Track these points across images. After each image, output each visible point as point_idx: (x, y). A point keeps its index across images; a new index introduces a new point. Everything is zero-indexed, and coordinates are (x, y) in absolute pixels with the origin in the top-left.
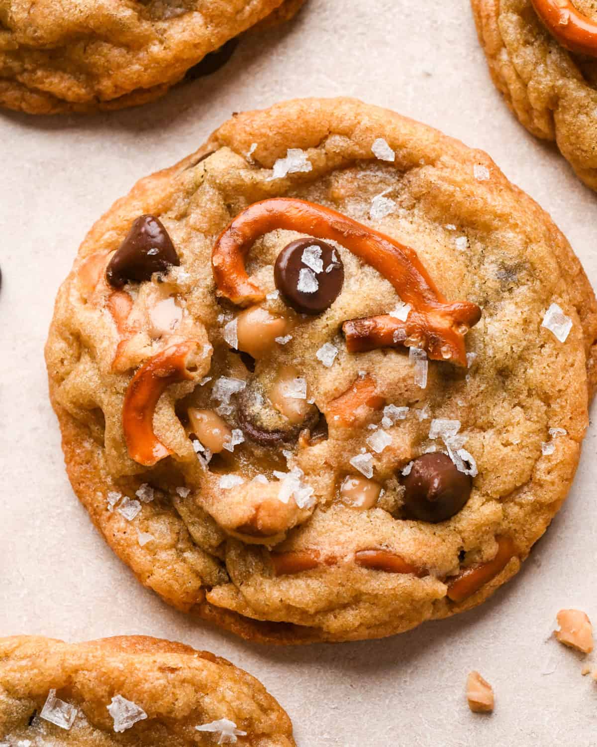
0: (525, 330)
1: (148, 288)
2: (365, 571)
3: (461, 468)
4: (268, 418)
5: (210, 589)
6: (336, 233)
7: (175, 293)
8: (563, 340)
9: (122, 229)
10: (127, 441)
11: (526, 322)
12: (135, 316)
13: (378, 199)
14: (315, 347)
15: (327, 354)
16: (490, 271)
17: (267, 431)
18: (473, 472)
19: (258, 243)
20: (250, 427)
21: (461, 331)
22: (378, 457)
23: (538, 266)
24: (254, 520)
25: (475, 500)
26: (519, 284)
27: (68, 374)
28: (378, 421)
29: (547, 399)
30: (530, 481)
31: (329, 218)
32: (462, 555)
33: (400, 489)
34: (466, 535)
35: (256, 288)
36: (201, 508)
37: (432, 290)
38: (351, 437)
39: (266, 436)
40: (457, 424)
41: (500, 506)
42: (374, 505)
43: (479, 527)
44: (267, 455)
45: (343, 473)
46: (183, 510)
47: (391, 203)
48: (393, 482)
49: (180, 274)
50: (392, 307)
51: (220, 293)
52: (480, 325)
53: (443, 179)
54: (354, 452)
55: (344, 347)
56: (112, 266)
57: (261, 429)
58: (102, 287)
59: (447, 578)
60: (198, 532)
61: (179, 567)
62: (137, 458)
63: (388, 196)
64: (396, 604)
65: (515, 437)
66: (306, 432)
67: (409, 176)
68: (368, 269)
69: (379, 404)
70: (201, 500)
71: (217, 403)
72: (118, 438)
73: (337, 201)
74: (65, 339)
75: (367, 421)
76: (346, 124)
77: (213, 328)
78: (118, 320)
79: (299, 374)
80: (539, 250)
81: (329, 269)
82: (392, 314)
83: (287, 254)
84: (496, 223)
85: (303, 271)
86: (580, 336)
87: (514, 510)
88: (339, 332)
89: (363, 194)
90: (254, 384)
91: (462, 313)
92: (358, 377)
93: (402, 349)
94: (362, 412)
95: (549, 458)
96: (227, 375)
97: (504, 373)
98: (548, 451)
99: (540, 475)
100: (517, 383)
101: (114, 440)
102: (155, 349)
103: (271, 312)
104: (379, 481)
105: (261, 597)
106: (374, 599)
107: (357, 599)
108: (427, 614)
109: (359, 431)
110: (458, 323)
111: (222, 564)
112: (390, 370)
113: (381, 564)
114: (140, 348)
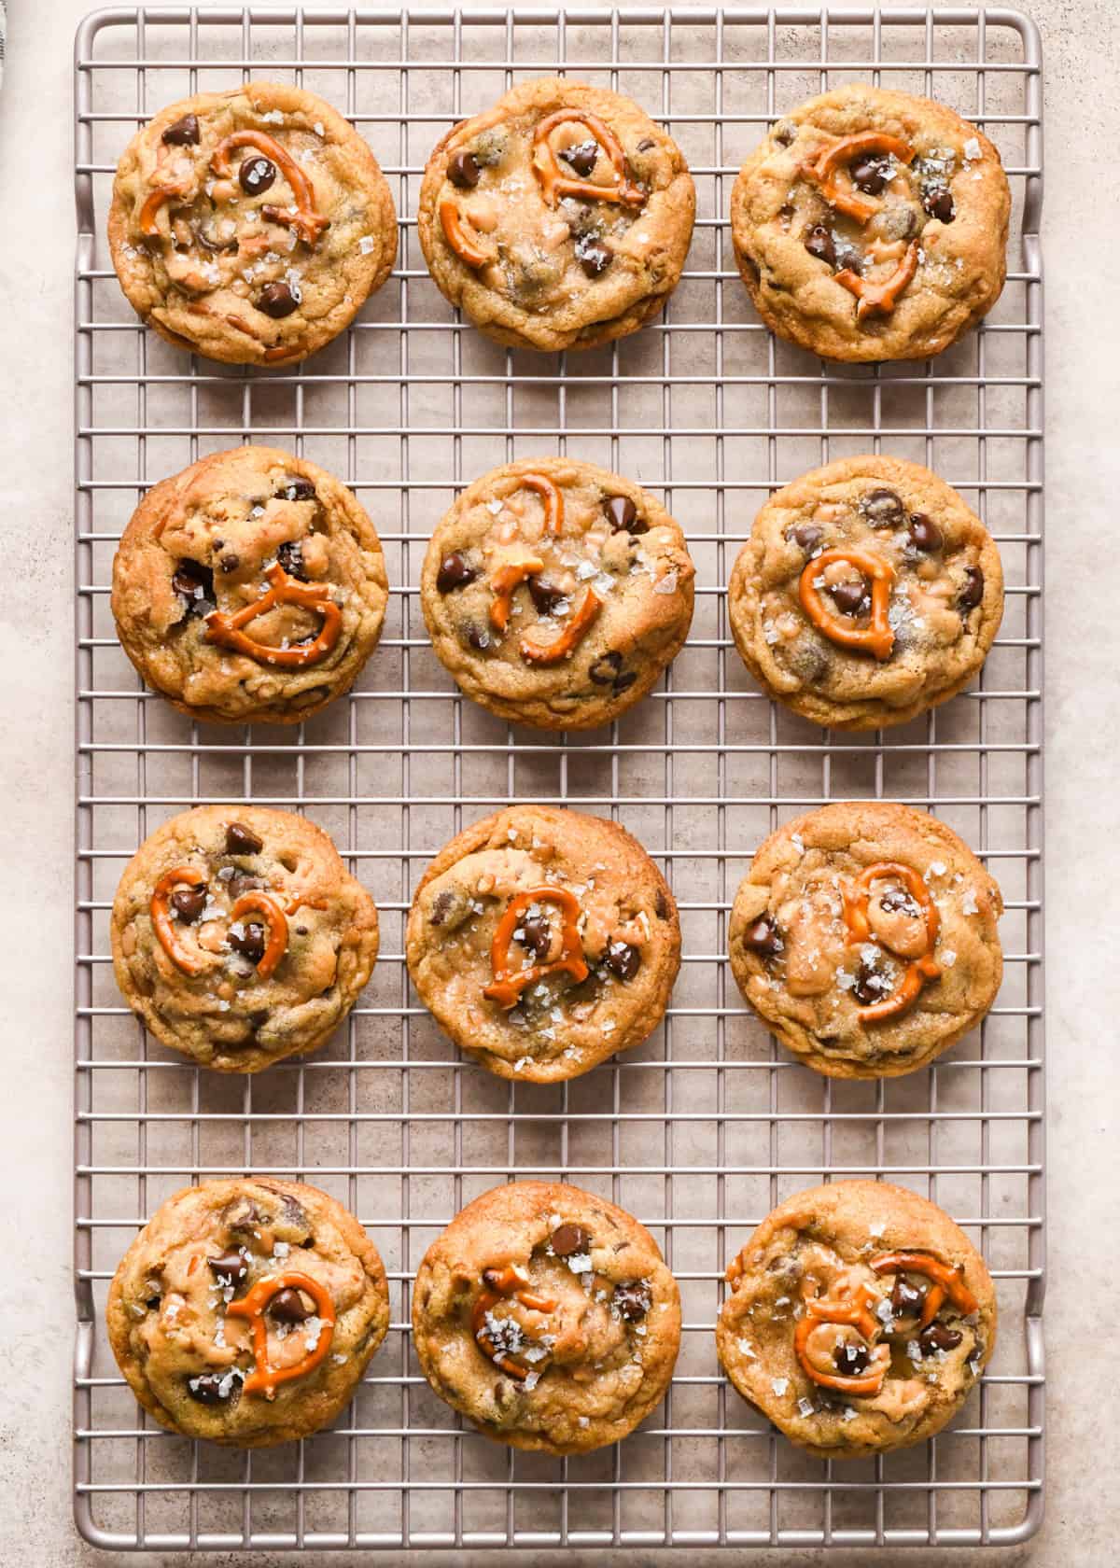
0: (350, 244)
1: (180, 150)
2: (229, 325)
3: (293, 296)
4: (212, 236)
5: (155, 306)
6: (277, 159)
7: (191, 157)
8: (367, 256)
9: (178, 116)
10: (141, 219)
11: (353, 240)
12: (168, 160)
14: (247, 210)
15: (251, 216)
16: (346, 208)
17: (209, 242)
18: (299, 300)
19: (239, 150)
20: (201, 237)
21: (318, 231)
22: (256, 275)
23: (371, 215)
24: (185, 279)
25: (295, 314)
26: (357, 220)
27: (126, 176)
28: (263, 257)
29: (349, 281)
30: (326, 316)
31: (278, 152)
32: (279, 338)
33: (260, 294)
34: (284, 329)
35: (230, 171)
36: (164, 266)
37: (313, 205)
38: (247, 260)
39: (208, 244)
40: (300, 275)
41: (306, 322)
42: (245, 297)
43: (290, 328)
44: (204, 252)
45: (238, 276)
46: (156, 264)
47: (313, 159)
48: (259, 290)
49: (196, 149)
50: (290, 206)
51: (212, 166)
52: (329, 232)
54: (246, 267)
55: (260, 216)
56: (166, 132)
57: (206, 239)
58: (158, 140)
59: (267, 346)
60: (159, 277)
61: (144, 290)
62: (143, 229)
63: (313, 152)
64: (239, 348)
65: (326, 292)
66: (227, 249)
67: (327, 147)
68: (287, 184)
69: (266, 250)
70: (165, 262)
72: (138, 216)
73: (287, 144)
75: (257, 256)
76: (307, 109)
77: (203, 181)
78: (159, 159)
79: (234, 220)
81: (267, 176)
82: (289, 209)
83: (251, 161)
84: (358, 186)
85: (254, 172)
86: (377, 258)
87: (312, 327)
88: (261, 208)
89: (302, 146)
90: (212, 217)
91: (322, 222)
92: (262, 232)
93: (287, 227)
94: (256, 250)
95: (338, 310)
97: (332, 260)
98: (339, 306)
99: (332, 316)
100: (337, 267)
101: (135, 216)
102: (170, 181)
103: (232, 185)
104: (253, 287)
105: (176, 319)
106: (229, 341)
107: (220, 337)
108: (252, 360)
109: (252, 259)
110: (317, 226)
111: (165, 298)
112: (278, 235)
113: (238, 325)
114: (164, 177)
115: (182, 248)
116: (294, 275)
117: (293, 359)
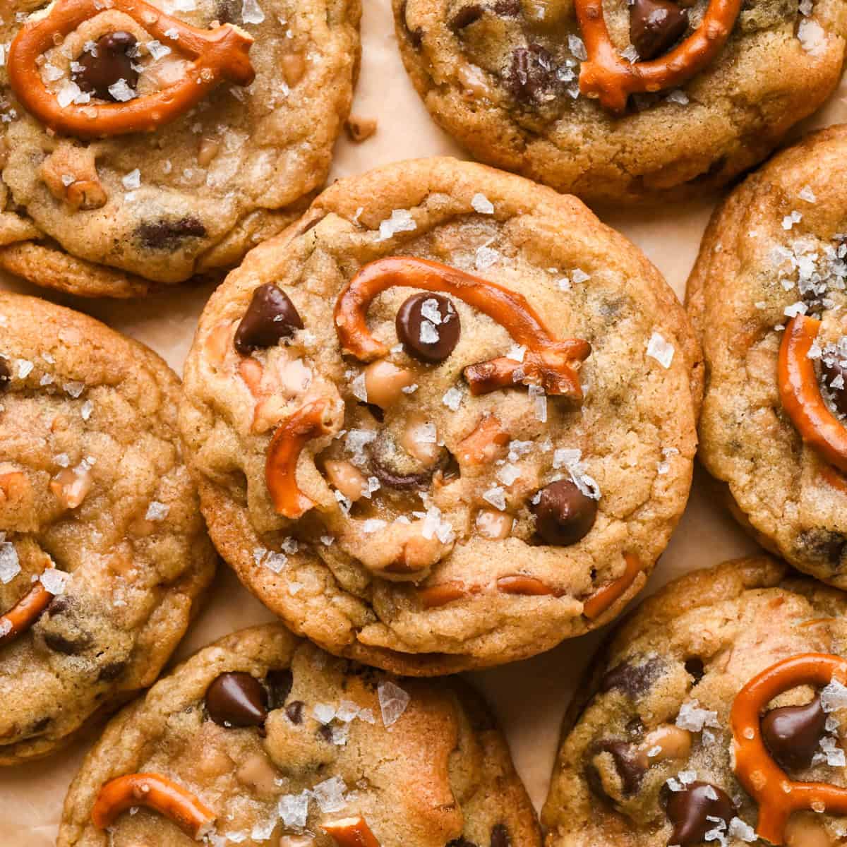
0: (632, 360)
1: (277, 354)
2: (507, 596)
3: (586, 492)
4: (402, 464)
5: (360, 630)
6: (448, 286)
7: (303, 354)
8: (667, 365)
9: (241, 299)
10: (272, 497)
11: (632, 352)
12: (267, 379)
13: (482, 250)
14: (441, 393)
15: (453, 398)
16: (594, 307)
17: (402, 476)
18: (597, 495)
19: (376, 301)
20: (385, 474)
21: (574, 366)
22: (508, 490)
23: (638, 299)
24: (402, 558)
25: (601, 521)
26: (621, 317)
27: (205, 440)
28: (505, 457)
29: (658, 422)
30: (650, 499)
31: (439, 272)
32: (594, 574)
33: (532, 517)
34: (596, 554)
35: (379, 343)
36: (346, 554)
37: (544, 330)
38: (481, 473)
39: (401, 481)
40: (578, 453)
41: (624, 524)
42: (509, 535)
43: (607, 545)
44: (403, 499)
45: (478, 507)
46: (328, 558)
47: (495, 253)
48: (525, 511)
49: (305, 337)
50: (508, 350)
51: (346, 351)
52: (589, 359)
53: (541, 226)
54: (487, 488)
55: (467, 391)
56: (238, 334)
57: (395, 474)
58: (232, 356)
59: (581, 596)
60: (345, 577)
61: (330, 612)
62: (284, 512)
63: (491, 246)
64: (540, 624)
65: (633, 461)
66: (439, 473)
67: (510, 226)
68: (482, 317)
69: (504, 441)
70: (346, 546)
71: (351, 454)
72: (262, 495)
73: (442, 255)
74: (198, 408)
75: (495, 458)
76: (444, 182)
77: (342, 383)
78: (251, 385)
79: (426, 420)
80: (637, 284)
81: (446, 320)
82: (509, 356)
83: (408, 310)
84: (595, 263)
85: (424, 324)
86: (682, 360)
87: (637, 528)
88: (462, 377)
89: (467, 246)
90: (385, 433)
91: (574, 350)
92: (483, 417)
93: (521, 387)
94: (490, 449)
95: (665, 477)
96: (357, 427)
97: (616, 401)
98: (664, 470)
99: (659, 493)
100: (630, 409)
101: (258, 498)
102: (290, 409)
103: (396, 364)
104: (512, 512)
105: (412, 630)
106: (518, 621)
107: (502, 623)
108: (567, 632)
109: (487, 468)
110: (571, 359)
111: (369, 605)
112: (512, 407)
113: (522, 588)
114: (277, 409)
115: (361, 508)
116: (568, 456)
117: (628, 595)
